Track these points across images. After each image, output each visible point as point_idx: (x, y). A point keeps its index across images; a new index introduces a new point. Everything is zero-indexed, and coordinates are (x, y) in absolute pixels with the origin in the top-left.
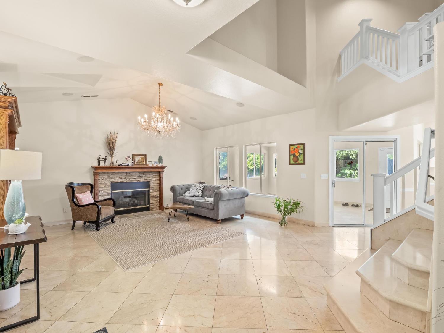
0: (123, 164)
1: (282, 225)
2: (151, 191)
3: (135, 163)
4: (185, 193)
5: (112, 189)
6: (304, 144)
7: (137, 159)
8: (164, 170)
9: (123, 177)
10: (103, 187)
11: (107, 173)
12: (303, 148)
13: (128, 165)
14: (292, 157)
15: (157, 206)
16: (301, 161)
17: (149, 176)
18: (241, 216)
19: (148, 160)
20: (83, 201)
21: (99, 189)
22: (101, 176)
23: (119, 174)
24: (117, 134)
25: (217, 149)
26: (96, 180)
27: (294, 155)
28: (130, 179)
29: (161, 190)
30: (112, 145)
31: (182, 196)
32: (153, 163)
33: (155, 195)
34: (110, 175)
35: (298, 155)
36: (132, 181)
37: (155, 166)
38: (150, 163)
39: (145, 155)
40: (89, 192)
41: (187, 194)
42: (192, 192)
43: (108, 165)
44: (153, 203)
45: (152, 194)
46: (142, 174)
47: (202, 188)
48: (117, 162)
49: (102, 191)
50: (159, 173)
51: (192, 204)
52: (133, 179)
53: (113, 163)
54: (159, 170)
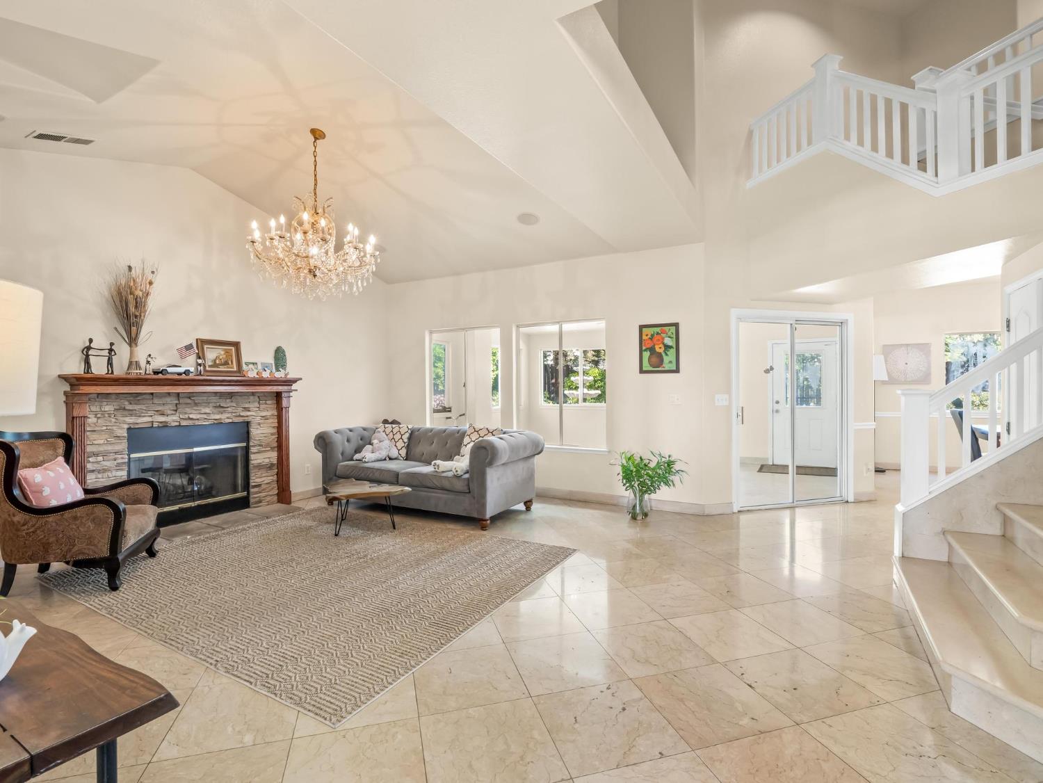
0: (170, 370)
1: (635, 519)
2: (253, 450)
3: (207, 367)
4: (358, 450)
5: (131, 449)
6: (676, 325)
7: (212, 354)
8: (294, 386)
9: (168, 409)
10: (102, 442)
11: (113, 397)
12: (674, 334)
13: (187, 372)
14: (646, 355)
15: (270, 493)
16: (670, 365)
17: (247, 406)
18: (525, 503)
19: (244, 359)
20: (47, 491)
21: (89, 449)
22: (93, 408)
23: (156, 401)
24: (153, 272)
25: (431, 332)
26: (77, 422)
27: (652, 350)
28: (191, 416)
29: (281, 445)
30: (136, 307)
31: (352, 460)
32: (260, 367)
33: (267, 460)
34: (127, 403)
35: (661, 351)
36: (197, 423)
37: (266, 375)
38: (251, 366)
39: (236, 345)
40: (61, 459)
41: (368, 454)
42: (380, 449)
43: (120, 370)
44: (259, 486)
45: (255, 459)
46: (228, 400)
47: (407, 435)
48: (148, 362)
49: (96, 455)
50: (278, 396)
51: (394, 480)
52: (198, 416)
53: (138, 365)
54: (280, 389)
